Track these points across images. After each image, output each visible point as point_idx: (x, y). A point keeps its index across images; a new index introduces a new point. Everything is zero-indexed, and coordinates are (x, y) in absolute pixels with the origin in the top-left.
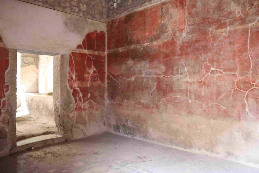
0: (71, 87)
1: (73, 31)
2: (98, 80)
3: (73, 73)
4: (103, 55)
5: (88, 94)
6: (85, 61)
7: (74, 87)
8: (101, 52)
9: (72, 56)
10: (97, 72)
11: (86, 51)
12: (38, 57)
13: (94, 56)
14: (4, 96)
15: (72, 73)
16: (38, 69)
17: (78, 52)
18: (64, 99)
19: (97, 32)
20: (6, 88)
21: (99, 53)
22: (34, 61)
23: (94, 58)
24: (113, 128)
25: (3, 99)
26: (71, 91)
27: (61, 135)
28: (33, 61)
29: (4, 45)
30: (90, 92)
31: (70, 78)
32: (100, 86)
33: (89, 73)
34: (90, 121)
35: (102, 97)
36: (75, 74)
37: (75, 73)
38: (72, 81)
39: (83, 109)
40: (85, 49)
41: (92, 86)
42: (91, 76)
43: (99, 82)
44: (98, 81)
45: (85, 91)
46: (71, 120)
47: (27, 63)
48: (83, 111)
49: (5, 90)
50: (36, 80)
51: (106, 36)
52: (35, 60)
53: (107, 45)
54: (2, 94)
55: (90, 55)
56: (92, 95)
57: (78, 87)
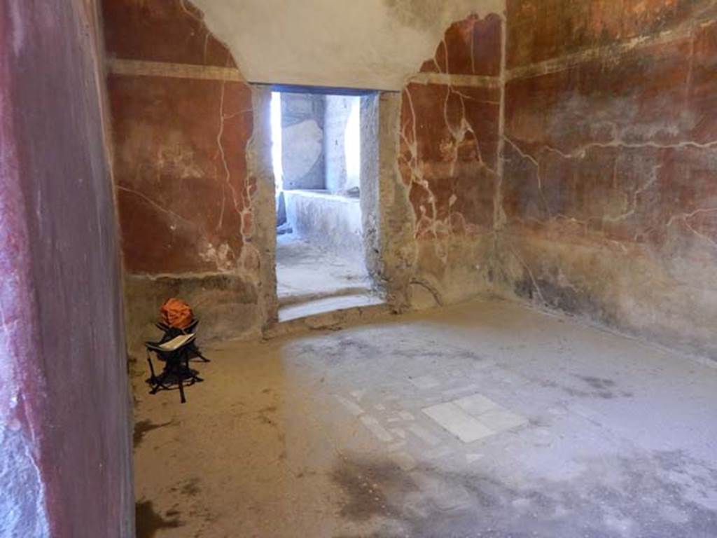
0: (407, 178)
1: (411, 22)
2: (476, 157)
3: (411, 141)
4: (495, 86)
5: (450, 196)
6: (443, 106)
7: (413, 178)
8: (488, 78)
9: (409, 94)
10: (474, 136)
11: (446, 79)
12: (322, 98)
13: (469, 90)
14: (247, 203)
15: (409, 141)
16: (323, 129)
17: (425, 82)
18: (388, 210)
19: (476, 16)
20: (250, 184)
21: (483, 81)
22: (313, 109)
23: (468, 97)
24: (514, 287)
25: (245, 211)
26: (407, 190)
27: (381, 298)
28: (310, 109)
29: (240, 75)
30: (455, 193)
31: (403, 156)
32: (482, 173)
33: (453, 140)
34: (452, 267)
35: (488, 203)
36: (415, 143)
37: (417, 140)
38: (409, 164)
39: (435, 235)
40: (444, 72)
41: (462, 174)
42: (459, 149)
43: (481, 163)
44: (478, 160)
45: (441, 187)
46: (404, 264)
47: (298, 115)
48: (436, 240)
49: (249, 188)
50: (319, 157)
51: (504, 27)
52: (316, 107)
53: (506, 55)
54: (243, 198)
55: (456, 88)
56: (461, 198)
57: (424, 178)
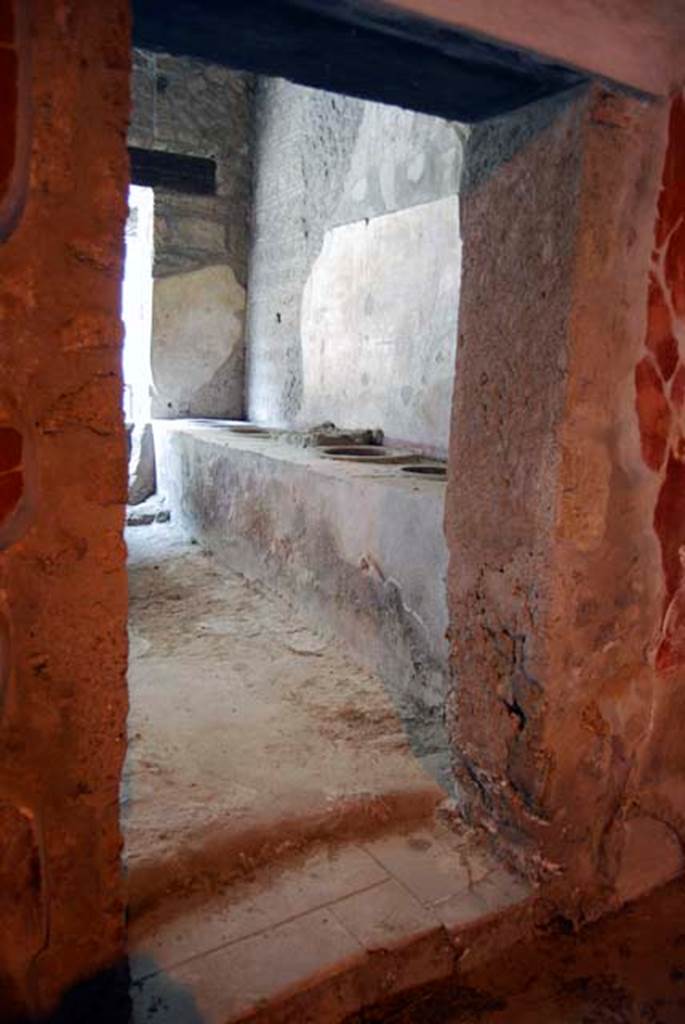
7: (672, 440)
12: (248, 219)
15: (675, 301)
16: (245, 286)
22: (227, 242)
28: (221, 242)
31: (653, 357)
38: (668, 386)
47: (191, 252)
50: (236, 348)
52: (233, 238)
